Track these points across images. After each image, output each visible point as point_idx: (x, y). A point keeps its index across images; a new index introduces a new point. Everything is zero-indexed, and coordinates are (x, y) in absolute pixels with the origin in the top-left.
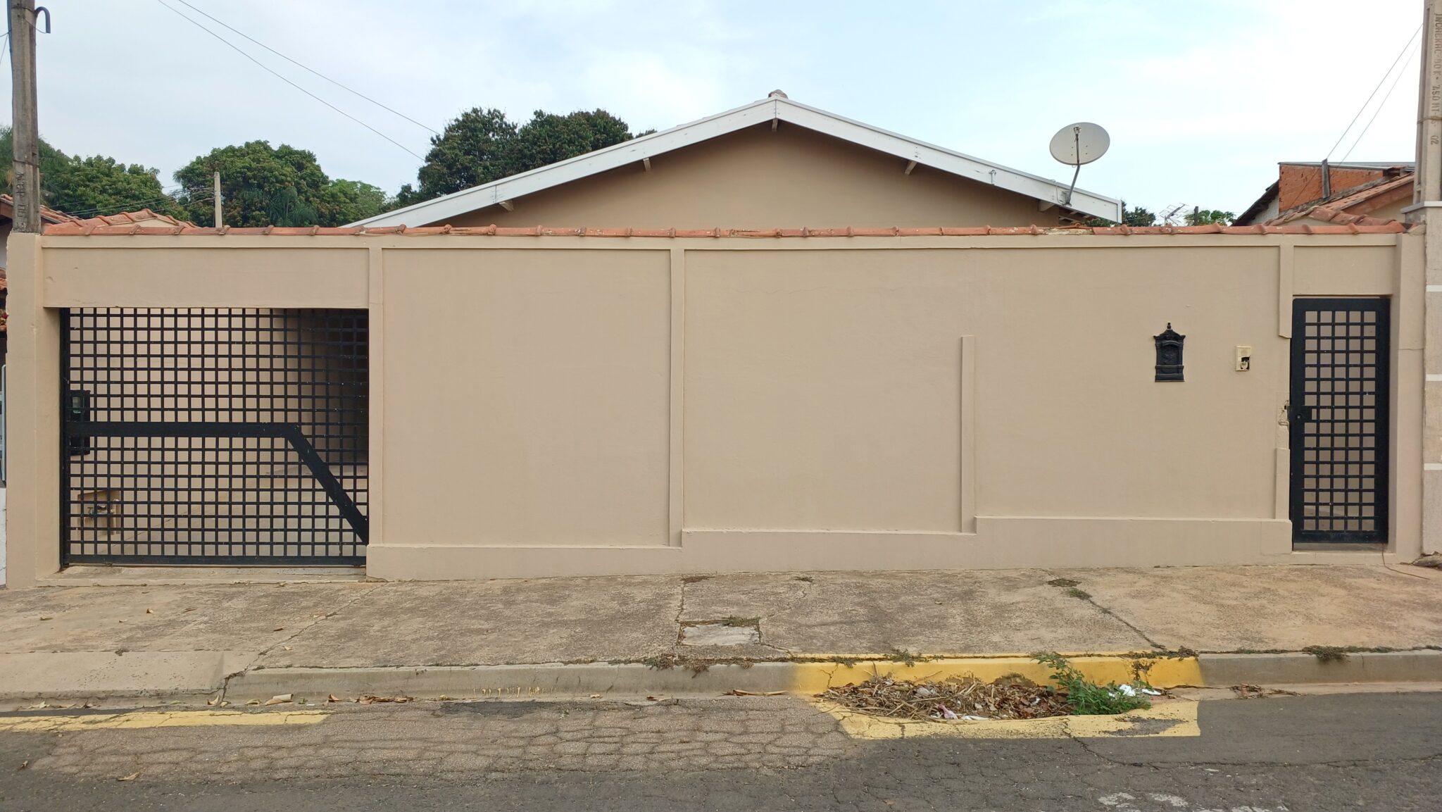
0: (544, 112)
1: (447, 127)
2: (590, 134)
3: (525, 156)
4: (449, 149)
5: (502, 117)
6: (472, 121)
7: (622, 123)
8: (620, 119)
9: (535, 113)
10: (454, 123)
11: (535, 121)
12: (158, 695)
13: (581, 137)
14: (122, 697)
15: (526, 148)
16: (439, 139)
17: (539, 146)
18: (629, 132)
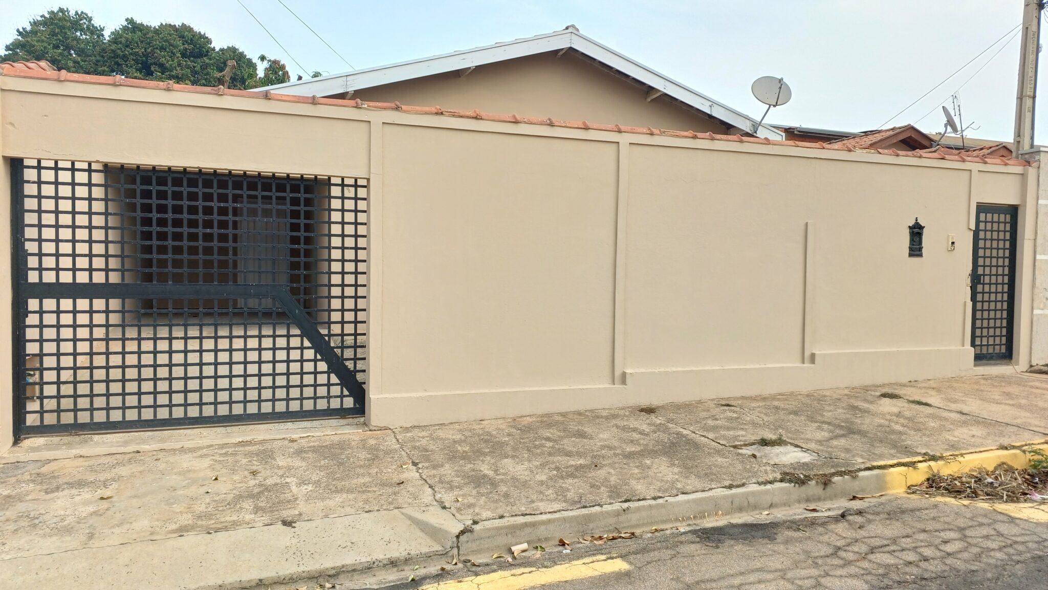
0: (135, 20)
1: (32, 21)
2: (180, 43)
3: (117, 56)
4: (38, 41)
5: (90, 19)
6: (60, 19)
7: (207, 38)
8: (205, 34)
9: (127, 20)
10: (39, 19)
11: (126, 26)
12: (392, 563)
13: (171, 45)
14: (354, 570)
15: (119, 49)
16: (26, 32)
17: (132, 49)
18: (212, 46)
